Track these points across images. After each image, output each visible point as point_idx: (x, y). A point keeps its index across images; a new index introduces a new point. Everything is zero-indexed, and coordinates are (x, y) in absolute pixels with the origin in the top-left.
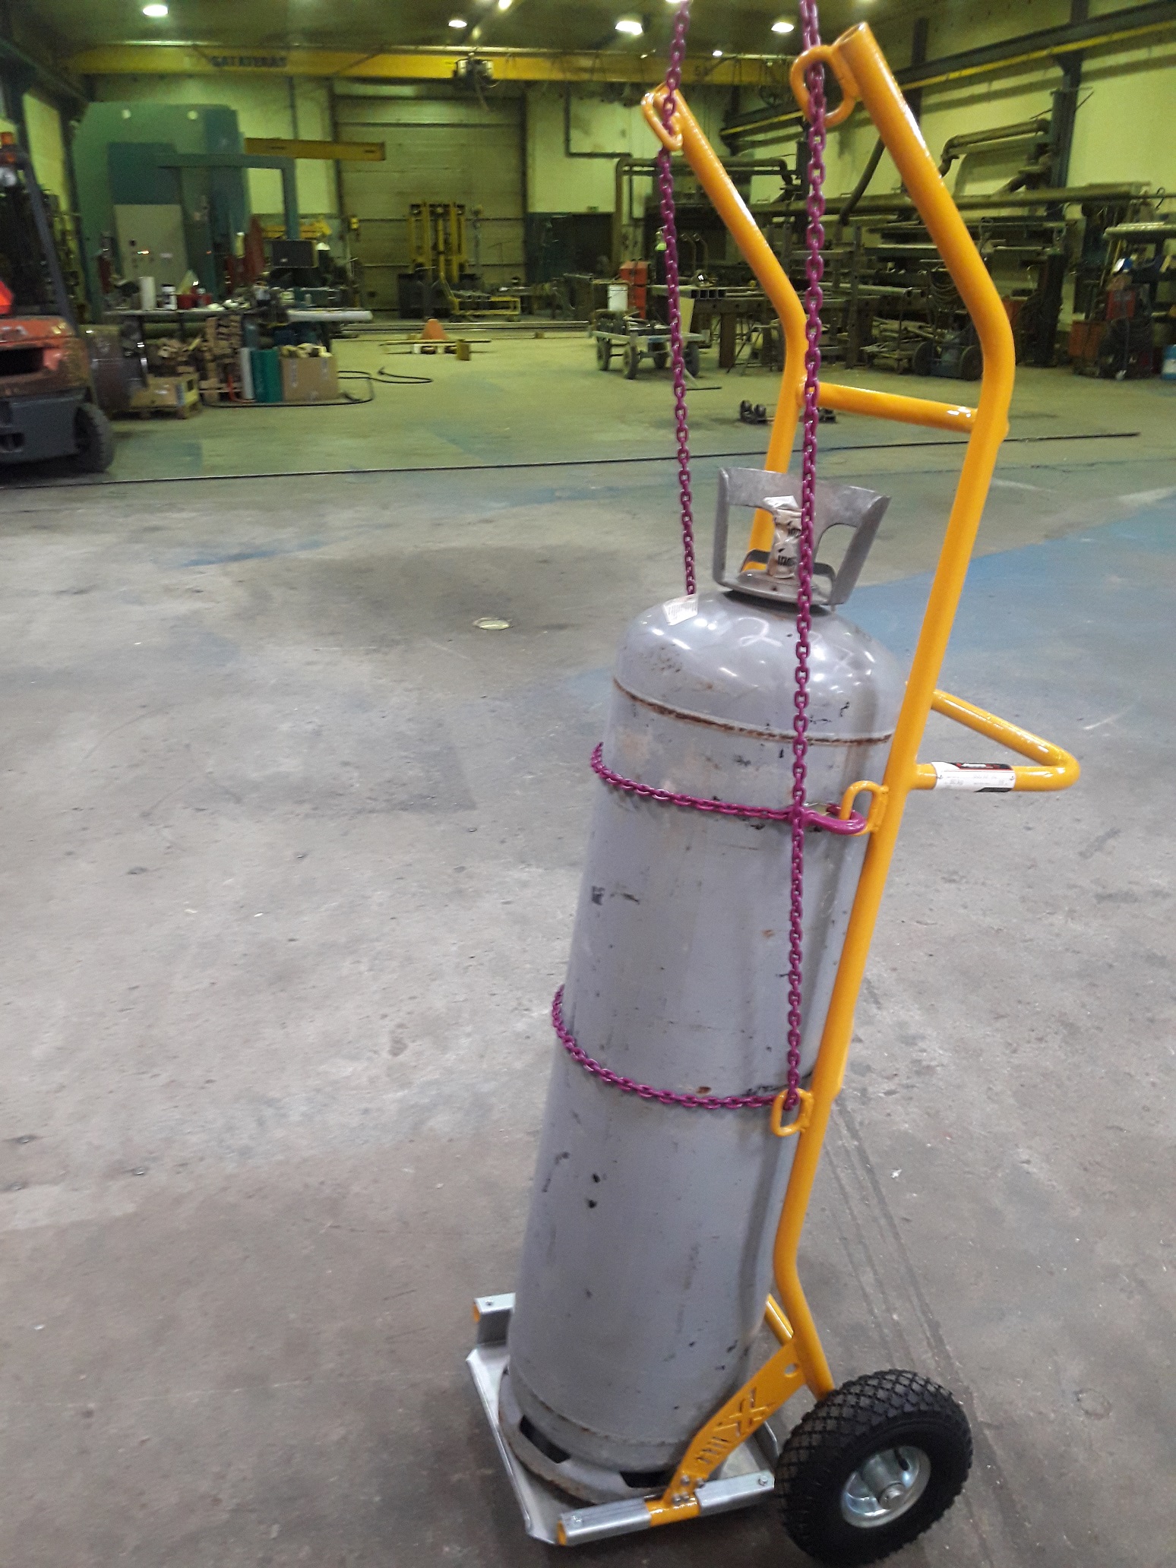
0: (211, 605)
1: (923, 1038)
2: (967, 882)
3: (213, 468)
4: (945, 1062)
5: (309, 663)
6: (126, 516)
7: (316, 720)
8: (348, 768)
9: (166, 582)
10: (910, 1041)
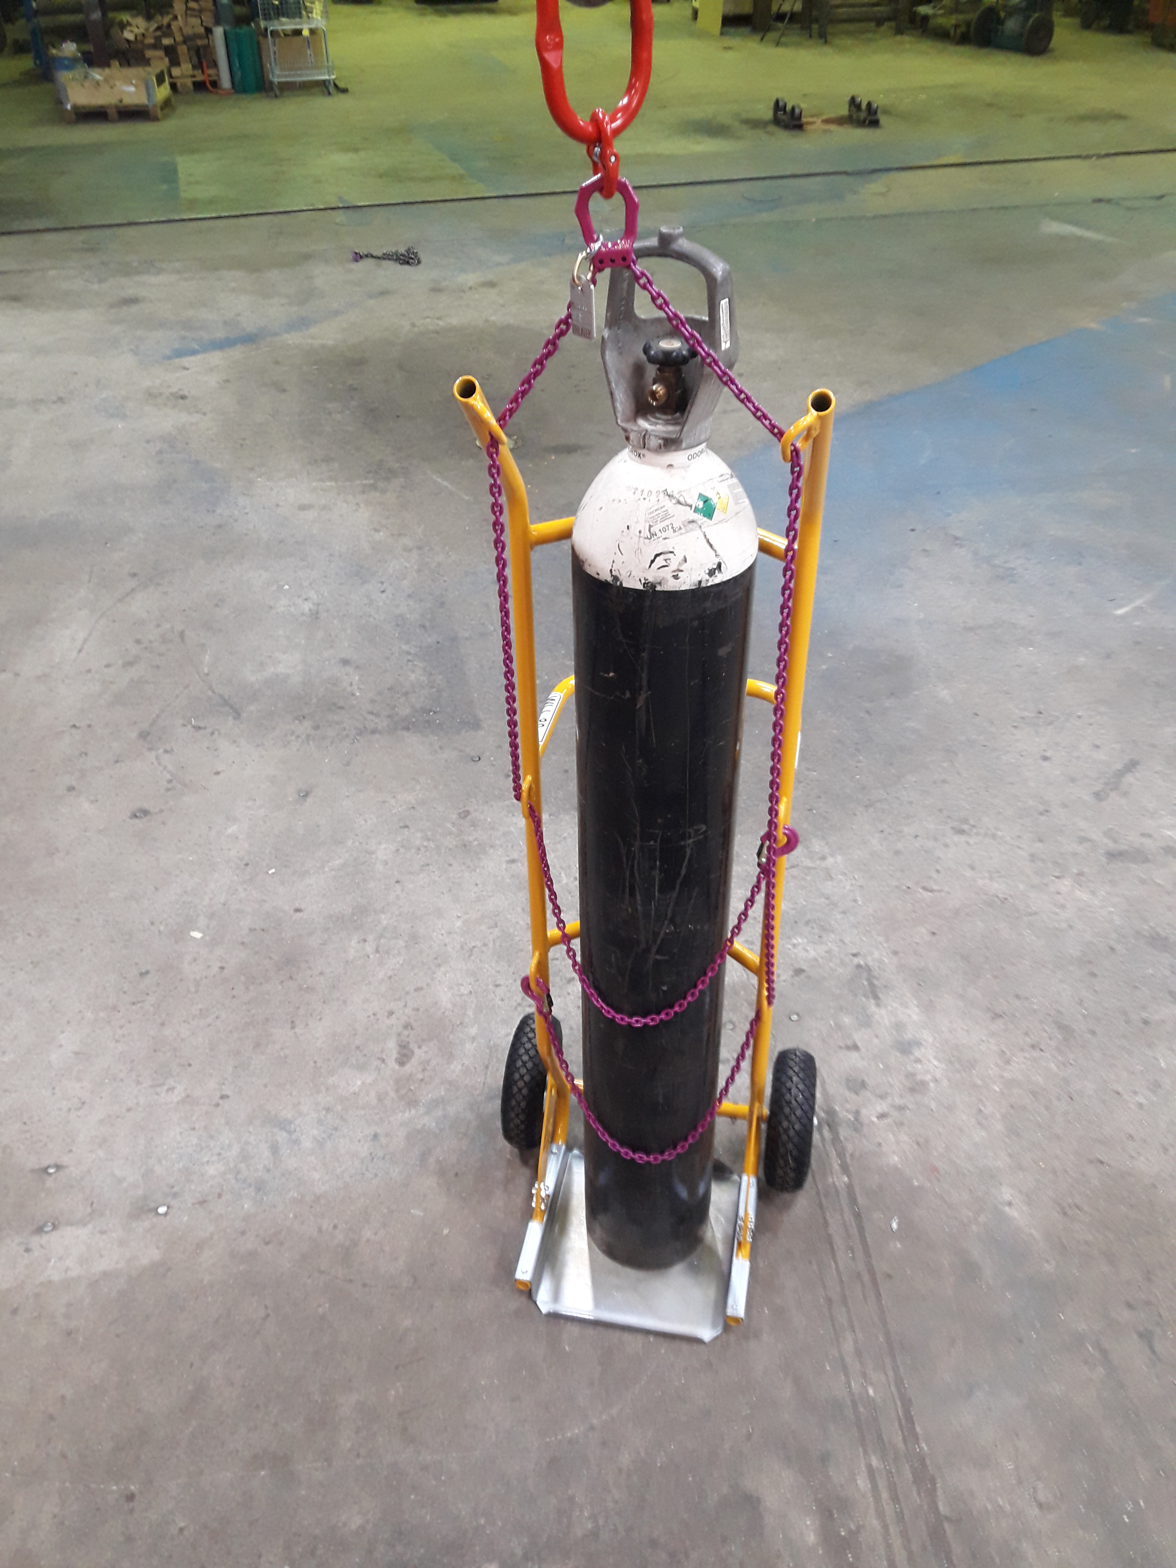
0: (195, 418)
1: (918, 1044)
2: (977, 834)
3: (193, 204)
4: (938, 1075)
5: (303, 508)
6: (101, 281)
7: (312, 595)
8: (349, 669)
9: (147, 383)
10: (905, 1048)
